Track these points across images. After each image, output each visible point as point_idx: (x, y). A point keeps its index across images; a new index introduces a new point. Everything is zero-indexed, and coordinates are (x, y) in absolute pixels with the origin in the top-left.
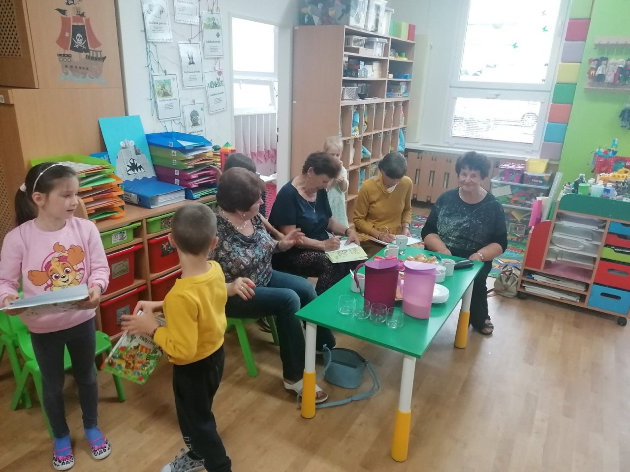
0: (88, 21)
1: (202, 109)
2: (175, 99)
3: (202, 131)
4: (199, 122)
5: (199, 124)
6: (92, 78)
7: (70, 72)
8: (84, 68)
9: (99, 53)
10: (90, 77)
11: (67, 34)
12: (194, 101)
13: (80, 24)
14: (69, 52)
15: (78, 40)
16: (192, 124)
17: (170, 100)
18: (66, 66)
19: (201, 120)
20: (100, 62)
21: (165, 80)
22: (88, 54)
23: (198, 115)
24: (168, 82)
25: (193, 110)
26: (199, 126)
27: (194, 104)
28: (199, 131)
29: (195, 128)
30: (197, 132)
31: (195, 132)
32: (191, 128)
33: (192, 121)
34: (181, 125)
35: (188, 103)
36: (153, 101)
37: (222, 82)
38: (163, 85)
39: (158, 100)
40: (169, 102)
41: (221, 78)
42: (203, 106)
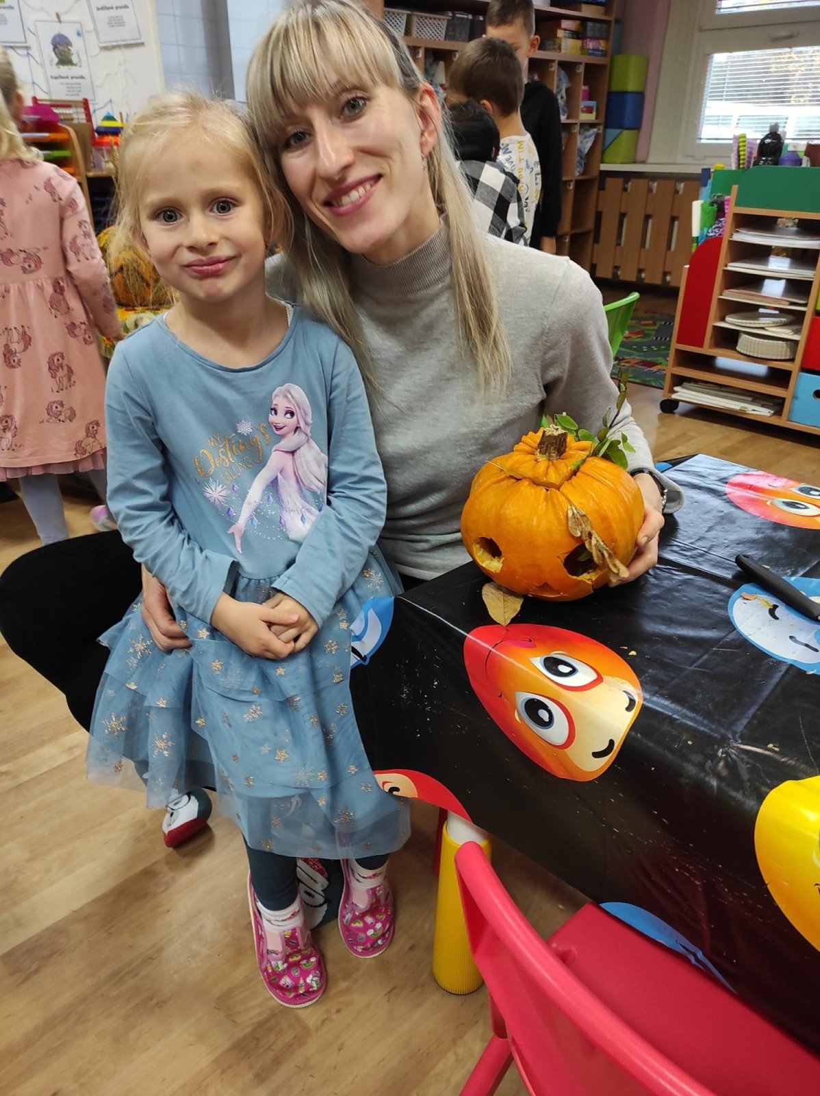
1: (79, 35)
2: (11, 7)
3: (82, 77)
4: (74, 59)
5: (74, 62)
12: (58, 16)
16: (56, 59)
19: (78, 54)
23: (71, 45)
25: (57, 33)
26: (74, 67)
27: (60, 21)
28: (76, 78)
29: (65, 70)
30: (72, 78)
31: (67, 78)
32: (55, 67)
33: (56, 54)
34: (31, 58)
35: (46, 18)
42: (80, 27)
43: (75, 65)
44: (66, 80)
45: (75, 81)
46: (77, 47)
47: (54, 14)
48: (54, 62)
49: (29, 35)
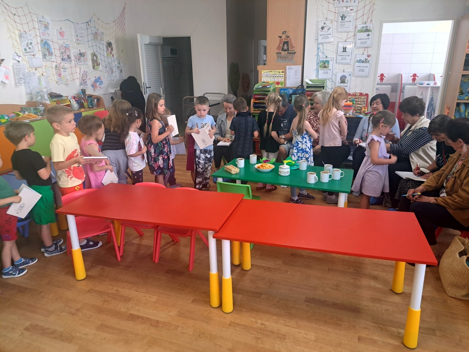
0: (290, 39)
1: (350, 75)
2: (330, 70)
3: (347, 86)
4: (346, 81)
6: (289, 61)
7: (280, 59)
8: (286, 57)
9: (293, 51)
10: (288, 60)
11: (281, 45)
13: (287, 41)
14: (281, 51)
15: (285, 47)
16: (340, 82)
18: (279, 57)
19: (348, 80)
20: (293, 55)
21: (326, 61)
22: (288, 52)
23: (346, 78)
24: (328, 62)
25: (343, 75)
26: (345, 84)
27: (344, 72)
28: (345, 86)
29: (342, 84)
33: (341, 80)
34: (333, 82)
35: (340, 71)
36: (317, 70)
37: (369, 61)
38: (324, 62)
39: (320, 70)
40: (326, 71)
41: (369, 59)
42: (350, 73)
43: (346, 83)
46: (348, 78)
47: (343, 70)
48: (339, 83)
49: (334, 76)
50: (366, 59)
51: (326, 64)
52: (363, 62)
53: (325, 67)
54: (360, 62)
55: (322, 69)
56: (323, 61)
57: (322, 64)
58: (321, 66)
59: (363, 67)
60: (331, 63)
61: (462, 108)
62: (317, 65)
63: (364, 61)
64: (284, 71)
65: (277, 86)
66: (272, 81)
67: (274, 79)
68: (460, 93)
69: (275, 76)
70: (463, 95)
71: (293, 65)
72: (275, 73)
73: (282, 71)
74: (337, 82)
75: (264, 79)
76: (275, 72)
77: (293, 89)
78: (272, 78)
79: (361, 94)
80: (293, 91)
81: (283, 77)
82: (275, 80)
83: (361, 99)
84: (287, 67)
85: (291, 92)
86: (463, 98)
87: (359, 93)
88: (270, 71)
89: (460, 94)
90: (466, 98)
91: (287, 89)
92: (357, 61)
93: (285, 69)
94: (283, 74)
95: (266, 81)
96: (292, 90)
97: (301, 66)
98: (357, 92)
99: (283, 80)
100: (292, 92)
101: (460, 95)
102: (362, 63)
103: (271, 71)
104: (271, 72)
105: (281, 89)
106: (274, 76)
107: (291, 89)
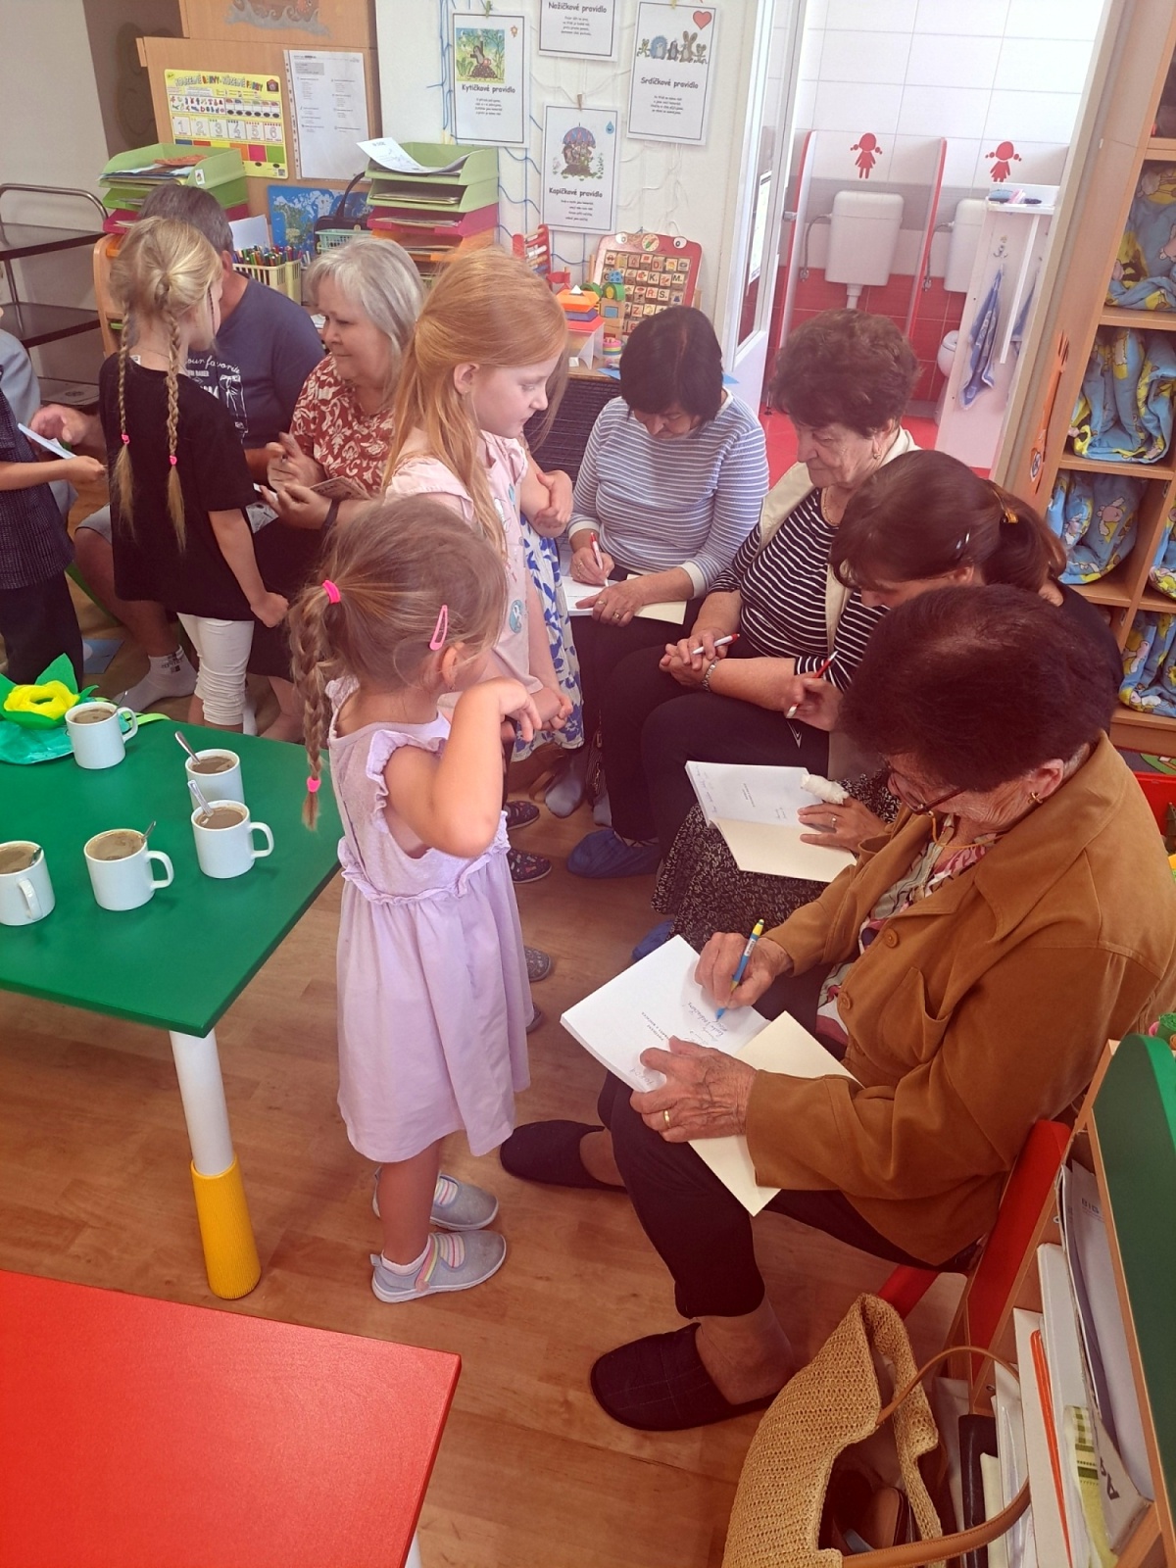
1: (609, 130)
2: (510, 90)
3: (598, 194)
4: (593, 166)
5: (592, 172)
6: (296, 20)
7: (248, 4)
10: (290, 16)
12: (579, 100)
16: (564, 166)
17: (494, 90)
19: (601, 161)
21: (486, 32)
23: (592, 143)
24: (495, 38)
25: (577, 125)
26: (589, 178)
27: (580, 108)
28: (588, 194)
29: (573, 182)
30: (582, 194)
31: (575, 193)
32: (559, 174)
33: (566, 156)
34: (529, 164)
35: (562, 101)
36: (446, 88)
37: (704, 47)
38: (477, 44)
39: (458, 85)
40: (488, 95)
41: (704, 36)
42: (611, 117)
43: (592, 175)
44: (571, 197)
45: (585, 198)
46: (603, 145)
47: (574, 97)
48: (560, 170)
49: (532, 130)
50: (690, 39)
51: (490, 53)
52: (672, 53)
53: (483, 72)
54: (660, 52)
55: (468, 84)
56: (470, 33)
57: (469, 49)
58: (462, 64)
59: (676, 84)
60: (511, 44)
61: (1126, 354)
62: (443, 54)
63: (680, 49)
64: (277, 79)
65: (251, 169)
66: (224, 134)
67: (232, 126)
68: (1130, 271)
69: (239, 107)
70: (1143, 283)
71: (324, 47)
72: (233, 92)
73: (269, 78)
74: (549, 169)
75: (185, 119)
76: (234, 83)
77: (336, 193)
78: (223, 122)
79: (667, 245)
80: (334, 205)
81: (280, 120)
82: (243, 137)
83: (664, 272)
84: (294, 56)
85: (325, 208)
86: (1138, 296)
87: (660, 237)
88: (207, 74)
89: (1126, 277)
90: (1153, 299)
91: (304, 188)
92: (645, 43)
93: (281, 68)
94: (277, 97)
95: (194, 137)
96: (327, 196)
97: (360, 56)
98: (648, 229)
99: (280, 133)
100: (332, 209)
101: (1128, 283)
102: (670, 58)
103: (214, 74)
104: (213, 80)
105: (275, 188)
106: (230, 107)
107: (324, 192)
